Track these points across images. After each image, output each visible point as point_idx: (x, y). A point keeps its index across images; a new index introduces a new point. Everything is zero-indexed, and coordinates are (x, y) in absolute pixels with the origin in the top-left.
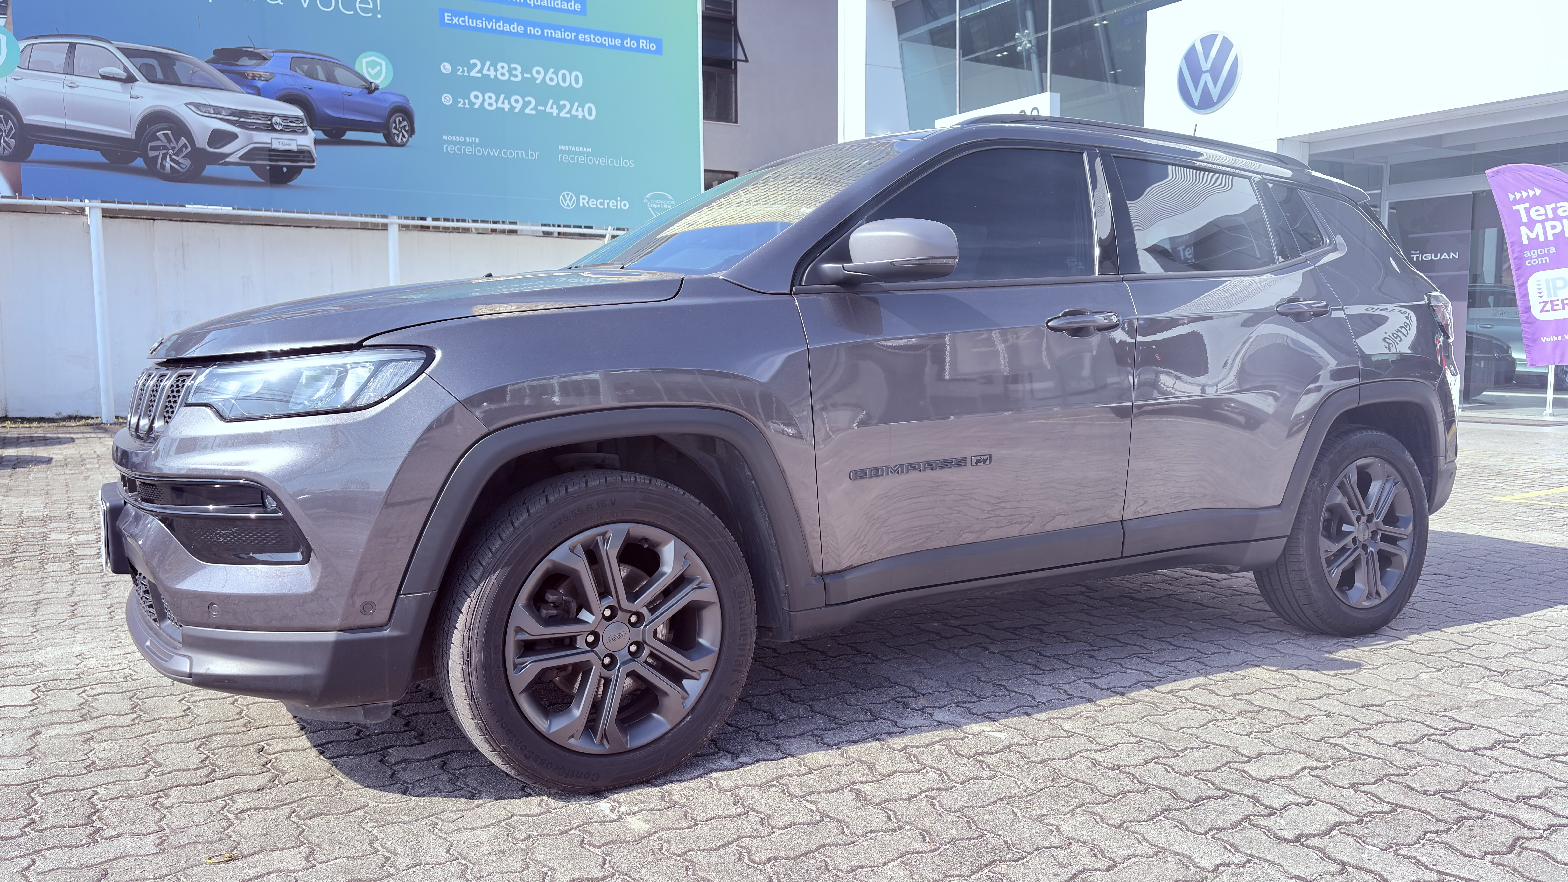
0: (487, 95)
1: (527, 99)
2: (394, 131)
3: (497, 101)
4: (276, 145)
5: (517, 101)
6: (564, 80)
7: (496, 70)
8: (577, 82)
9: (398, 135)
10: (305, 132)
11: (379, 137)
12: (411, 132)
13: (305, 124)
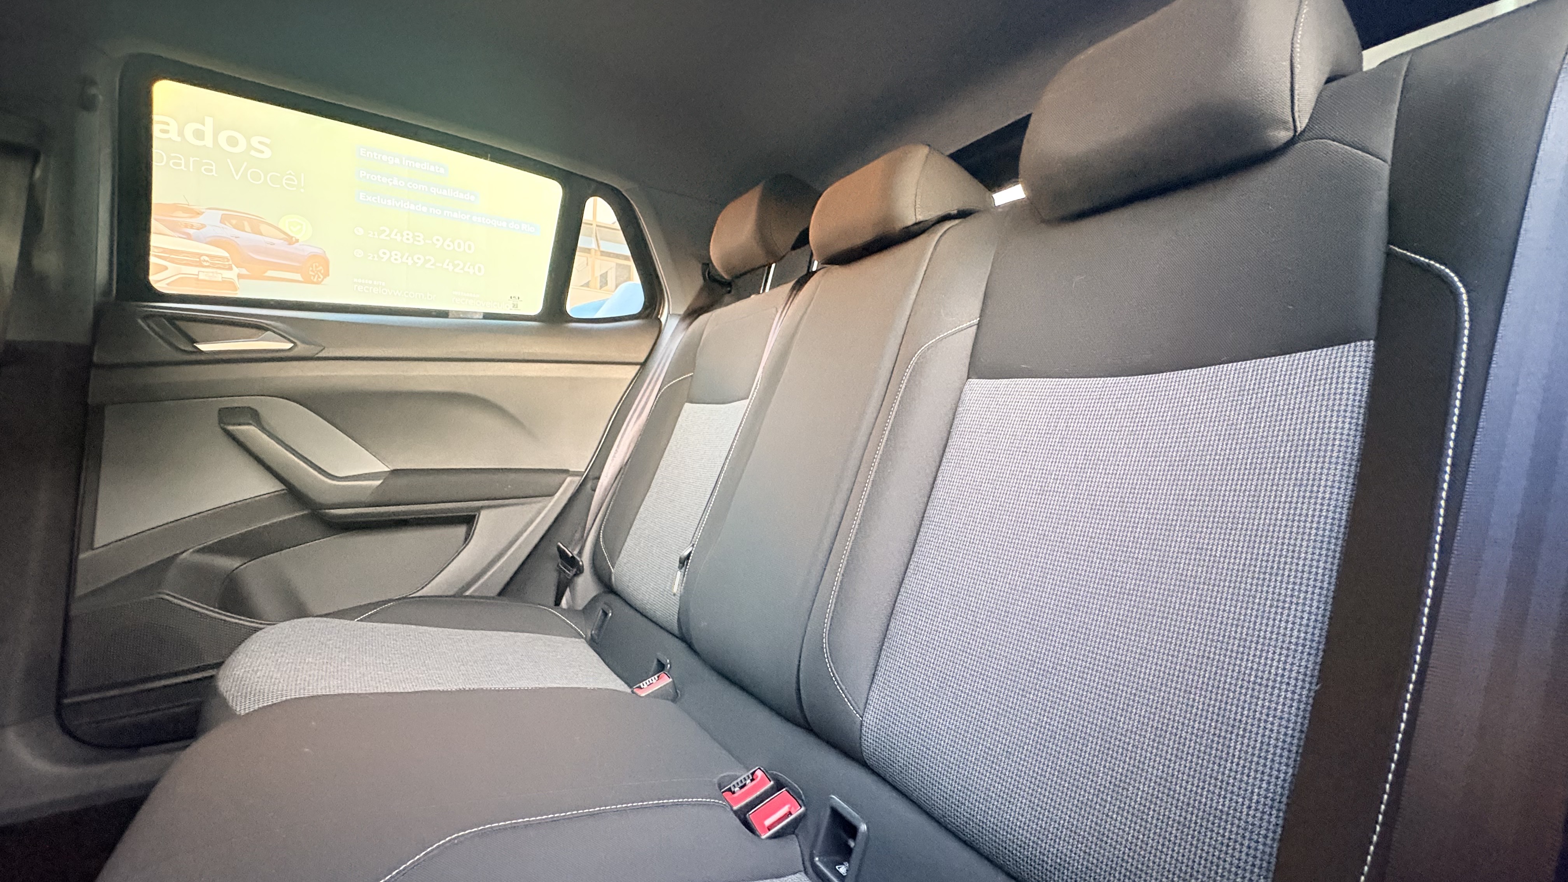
0: (393, 253)
1: (427, 258)
2: (311, 273)
3: (401, 258)
4: (201, 277)
5: (419, 259)
6: (459, 248)
7: (402, 236)
8: (470, 248)
9: (314, 276)
10: (230, 269)
11: (298, 277)
12: (326, 274)
13: (230, 262)
